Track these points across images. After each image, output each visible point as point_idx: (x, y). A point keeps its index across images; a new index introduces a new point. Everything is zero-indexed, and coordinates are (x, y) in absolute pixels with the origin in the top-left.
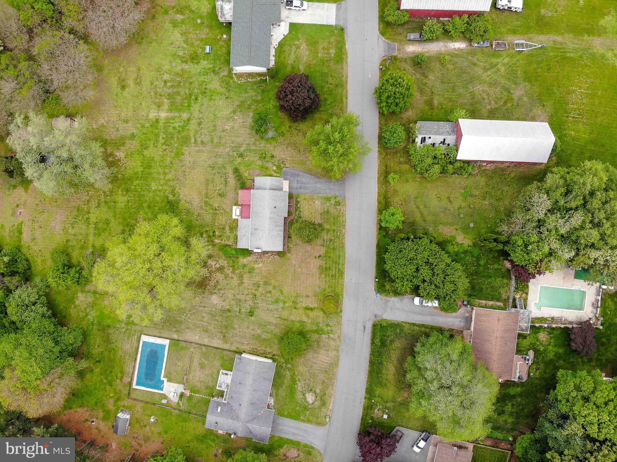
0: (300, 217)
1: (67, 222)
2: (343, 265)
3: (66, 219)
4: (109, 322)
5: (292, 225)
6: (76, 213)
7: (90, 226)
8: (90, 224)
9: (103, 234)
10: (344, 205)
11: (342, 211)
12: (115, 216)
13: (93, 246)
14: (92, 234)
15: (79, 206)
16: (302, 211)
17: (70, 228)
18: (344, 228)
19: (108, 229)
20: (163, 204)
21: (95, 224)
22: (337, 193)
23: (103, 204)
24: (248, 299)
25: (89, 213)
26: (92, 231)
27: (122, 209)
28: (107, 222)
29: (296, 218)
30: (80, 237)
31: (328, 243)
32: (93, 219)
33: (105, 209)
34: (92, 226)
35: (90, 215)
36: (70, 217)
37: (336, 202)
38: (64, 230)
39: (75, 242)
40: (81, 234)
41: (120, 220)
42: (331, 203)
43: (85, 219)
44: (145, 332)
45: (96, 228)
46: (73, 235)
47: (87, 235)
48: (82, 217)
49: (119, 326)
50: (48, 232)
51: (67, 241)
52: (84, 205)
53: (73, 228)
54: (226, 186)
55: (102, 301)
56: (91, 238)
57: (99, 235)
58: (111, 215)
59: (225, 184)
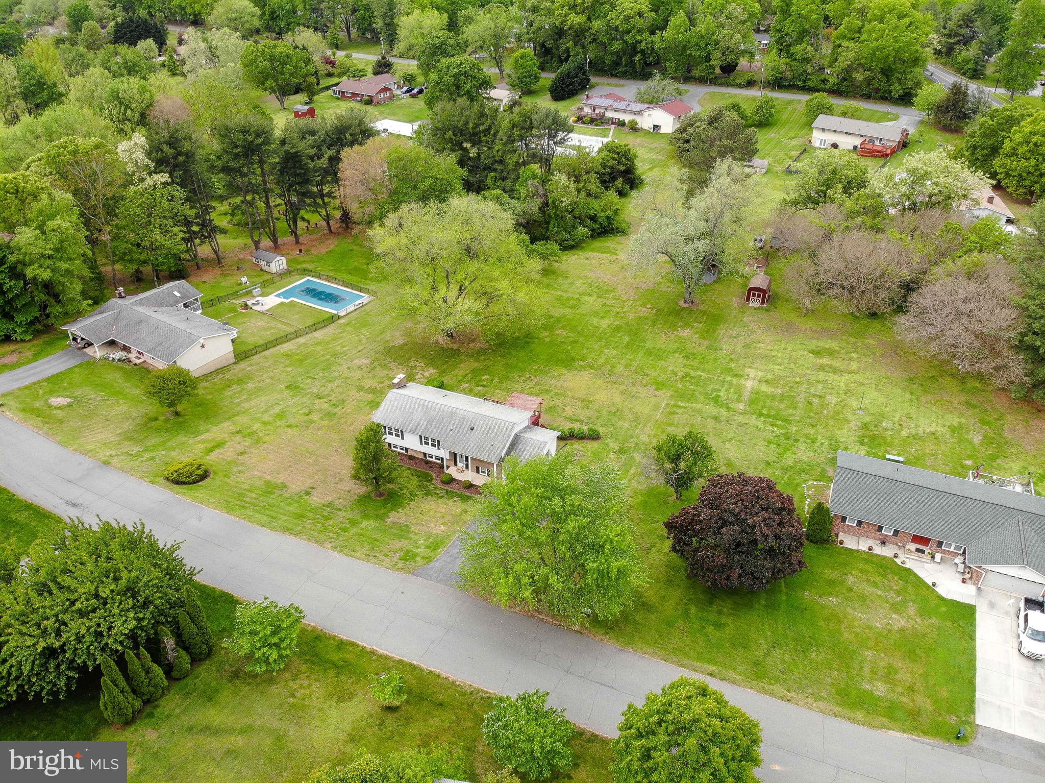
0: (427, 495)
2: (248, 518)
5: (419, 476)
10: (394, 568)
11: (382, 558)
16: (441, 501)
18: (334, 548)
22: (436, 565)
24: (323, 389)
29: (431, 487)
31: (325, 514)
37: (415, 555)
42: (418, 548)
44: (377, 301)
59: (572, 420)
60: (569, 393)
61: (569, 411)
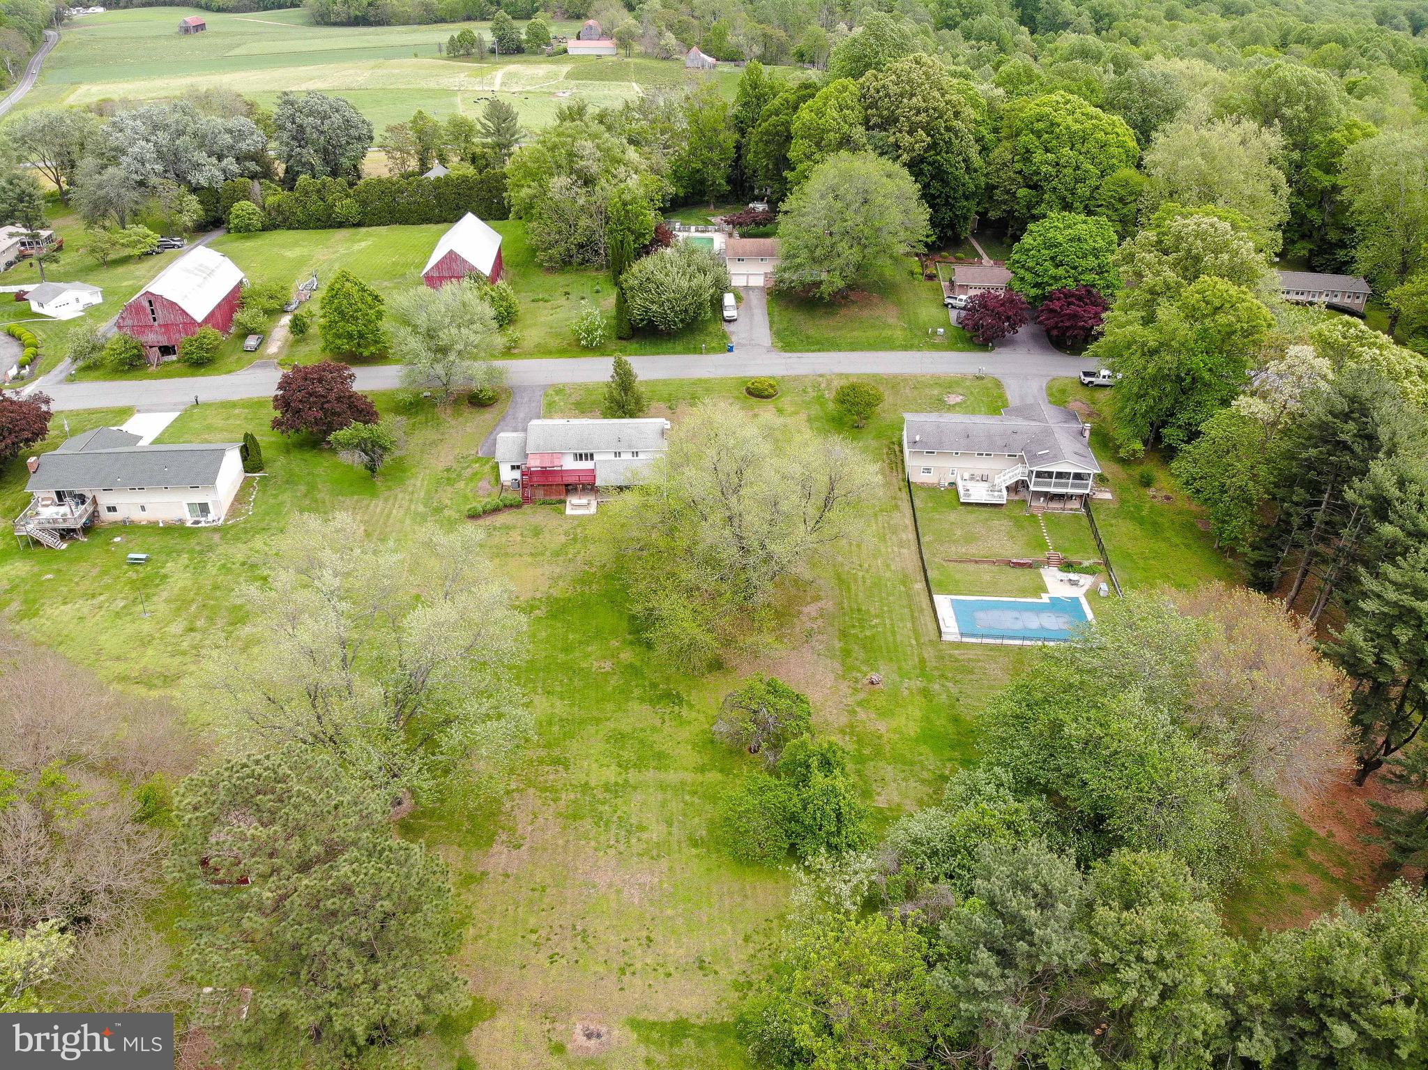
1: (622, 848)
3: (612, 852)
4: (941, 722)
6: (588, 823)
7: (632, 781)
8: (626, 781)
9: (657, 748)
11: (577, 386)
12: (598, 721)
13: (702, 769)
14: (662, 775)
15: (561, 814)
17: (645, 836)
19: (641, 735)
20: (559, 625)
21: (627, 769)
22: (538, 394)
23: (556, 752)
25: (586, 787)
26: (650, 775)
27: (571, 706)
28: (619, 738)
30: (675, 806)
32: (611, 774)
33: (574, 746)
34: (633, 776)
35: (593, 784)
36: (603, 838)
37: (555, 394)
38: (655, 853)
39: (697, 820)
40: (663, 805)
41: (610, 706)
42: (558, 399)
43: (608, 796)
44: (933, 634)
45: (639, 765)
46: (670, 825)
47: (662, 787)
48: (603, 803)
49: (944, 696)
50: (670, 912)
51: (695, 844)
52: (559, 799)
53: (641, 828)
54: (515, 527)
55: (880, 737)
56: (672, 777)
57: (660, 756)
58: (592, 729)
59: (508, 528)
60: (530, 559)
61: (516, 536)
